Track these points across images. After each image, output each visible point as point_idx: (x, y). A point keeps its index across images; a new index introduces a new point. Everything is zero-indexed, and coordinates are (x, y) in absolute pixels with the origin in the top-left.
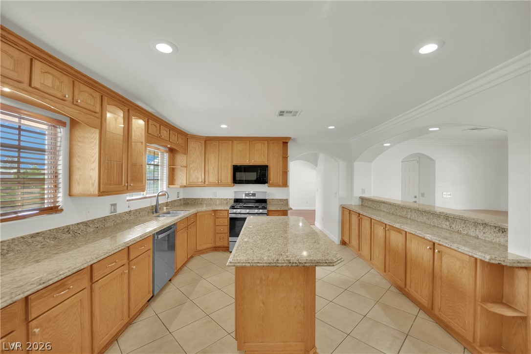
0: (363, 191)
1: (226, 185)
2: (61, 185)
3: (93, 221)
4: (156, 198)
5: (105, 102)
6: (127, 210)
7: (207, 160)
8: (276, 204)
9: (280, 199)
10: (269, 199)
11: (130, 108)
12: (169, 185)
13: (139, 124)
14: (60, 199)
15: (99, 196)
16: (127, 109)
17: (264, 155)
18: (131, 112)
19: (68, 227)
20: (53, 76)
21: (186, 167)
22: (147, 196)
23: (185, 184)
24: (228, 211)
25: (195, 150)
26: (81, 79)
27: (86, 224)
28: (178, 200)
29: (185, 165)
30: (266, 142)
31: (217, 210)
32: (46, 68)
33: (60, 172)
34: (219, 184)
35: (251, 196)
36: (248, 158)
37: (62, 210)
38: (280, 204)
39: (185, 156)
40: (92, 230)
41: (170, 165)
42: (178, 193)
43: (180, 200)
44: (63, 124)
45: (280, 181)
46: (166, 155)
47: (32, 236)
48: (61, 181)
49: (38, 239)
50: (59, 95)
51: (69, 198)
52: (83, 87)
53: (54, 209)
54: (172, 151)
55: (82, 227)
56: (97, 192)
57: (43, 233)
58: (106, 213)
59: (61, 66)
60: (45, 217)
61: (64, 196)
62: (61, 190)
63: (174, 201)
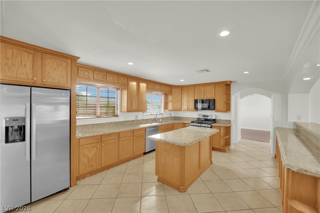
0: (299, 118)
1: (191, 111)
2: (118, 108)
3: (129, 121)
4: (156, 115)
5: (129, 80)
6: (142, 119)
7: (182, 97)
8: (222, 123)
9: (225, 120)
10: (218, 120)
11: (139, 80)
12: (164, 109)
13: (143, 85)
14: (118, 113)
15: (127, 112)
16: (138, 81)
17: (212, 93)
18: (139, 81)
19: (120, 122)
20: (112, 76)
21: (172, 101)
22: (153, 114)
23: (171, 110)
24: (190, 124)
25: (176, 92)
26: (120, 75)
27: (126, 122)
28: (170, 117)
29: (171, 100)
30: (214, 85)
31: (185, 123)
32: (110, 75)
33: (118, 104)
34: (188, 110)
35: (206, 117)
36: (203, 95)
37: (118, 116)
38: (225, 123)
39: (171, 96)
40: (128, 124)
41: (165, 100)
42: (170, 114)
43: (172, 117)
44: (119, 89)
45: (222, 108)
46: (163, 96)
47: (110, 123)
48: (118, 107)
49: (112, 124)
50: (114, 82)
51: (121, 112)
52: (121, 77)
53: (117, 116)
54: (166, 95)
55: (125, 123)
56: (126, 111)
57: (113, 122)
58: (134, 119)
59: (114, 73)
60: (114, 118)
61: (119, 112)
62: (118, 110)
63: (168, 117)
